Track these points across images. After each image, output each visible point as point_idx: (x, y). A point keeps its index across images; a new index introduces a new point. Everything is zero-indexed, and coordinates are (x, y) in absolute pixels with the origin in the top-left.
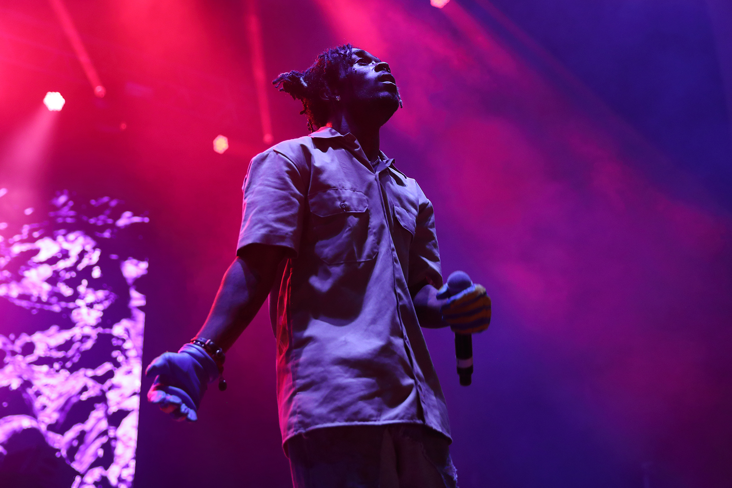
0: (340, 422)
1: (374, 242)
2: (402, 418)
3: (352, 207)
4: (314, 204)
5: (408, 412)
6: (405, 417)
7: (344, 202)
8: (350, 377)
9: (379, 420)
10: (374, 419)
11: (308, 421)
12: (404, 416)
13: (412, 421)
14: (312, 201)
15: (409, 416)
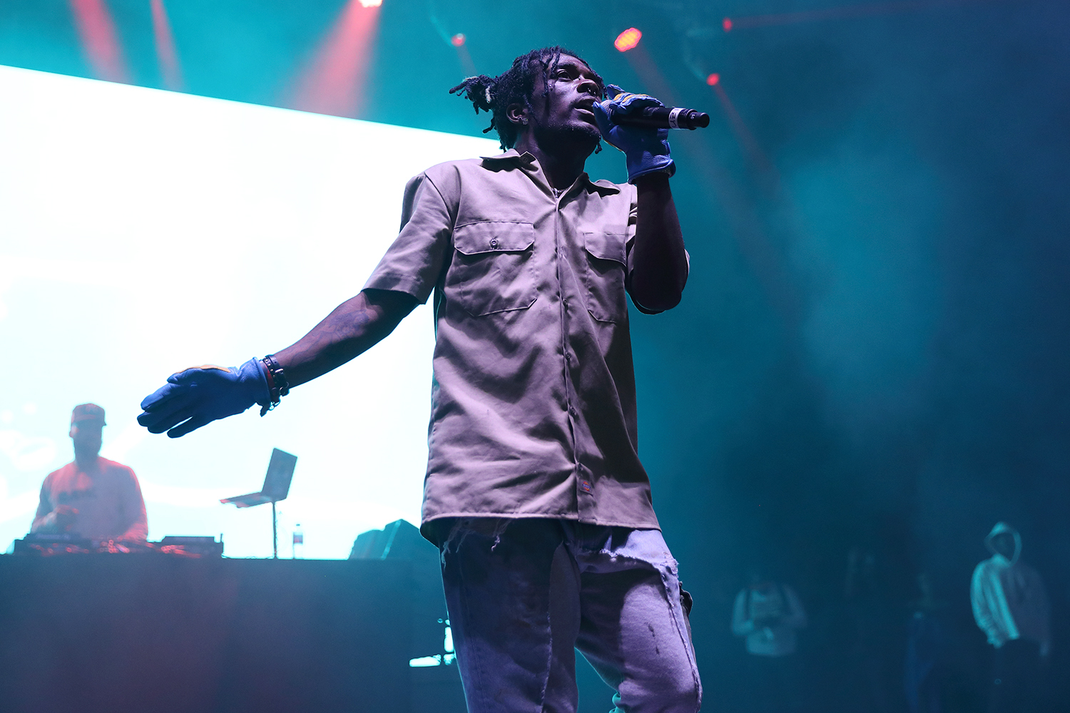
0: (470, 512)
1: (534, 286)
2: (546, 512)
3: (505, 245)
4: (459, 238)
5: (556, 504)
6: (550, 511)
7: (496, 237)
8: (489, 460)
9: (517, 513)
10: (510, 510)
11: (435, 508)
12: (549, 509)
13: (559, 516)
14: (457, 235)
15: (557, 509)
